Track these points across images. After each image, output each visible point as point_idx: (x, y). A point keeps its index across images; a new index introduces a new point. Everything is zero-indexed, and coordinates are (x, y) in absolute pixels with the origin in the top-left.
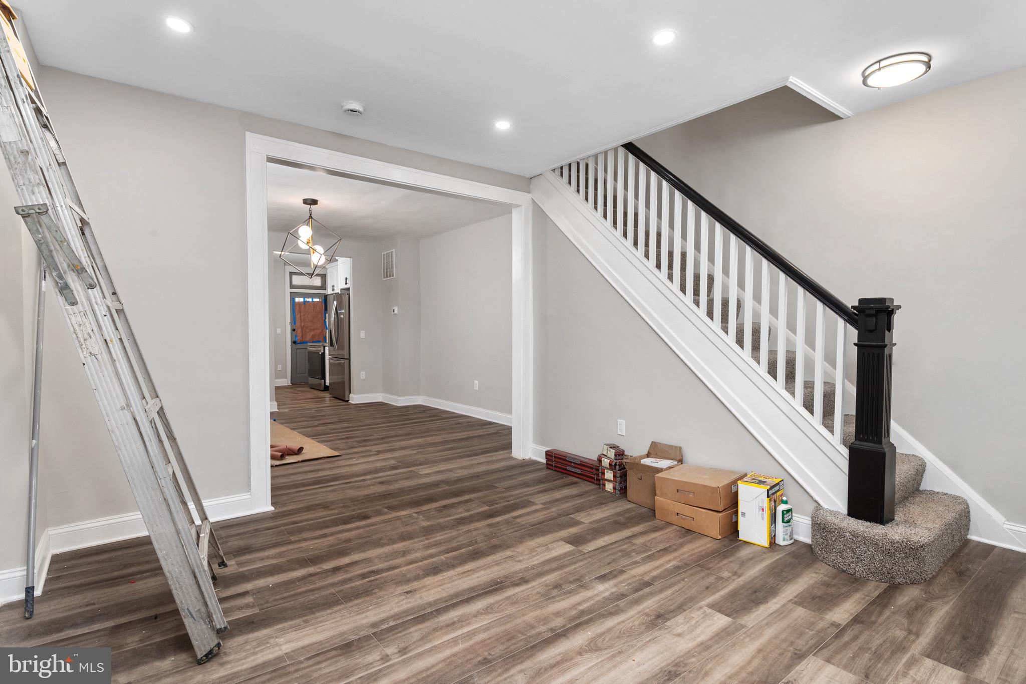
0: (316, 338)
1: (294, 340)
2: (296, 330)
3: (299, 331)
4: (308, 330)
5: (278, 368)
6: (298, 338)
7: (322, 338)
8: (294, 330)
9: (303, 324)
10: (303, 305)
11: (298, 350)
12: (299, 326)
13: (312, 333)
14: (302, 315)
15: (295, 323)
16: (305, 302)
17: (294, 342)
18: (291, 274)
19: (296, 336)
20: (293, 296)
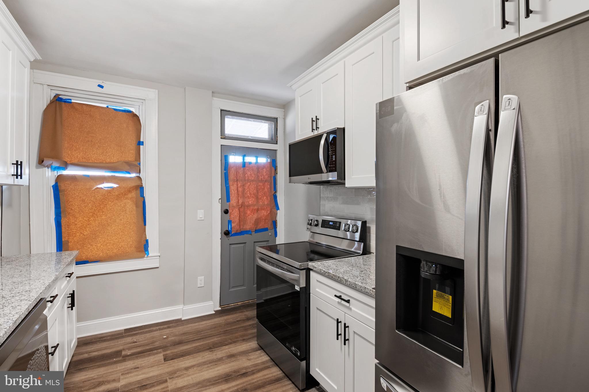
0: (261, 226)
1: (224, 230)
2: (230, 211)
3: (234, 214)
4: (249, 212)
5: (199, 282)
6: (233, 225)
7: (270, 223)
8: (226, 212)
9: (241, 201)
10: (242, 169)
11: (233, 246)
12: (235, 204)
13: (255, 216)
14: (239, 185)
15: (228, 200)
16: (244, 164)
17: (227, 233)
18: (224, 113)
19: (230, 222)
20: (225, 151)
